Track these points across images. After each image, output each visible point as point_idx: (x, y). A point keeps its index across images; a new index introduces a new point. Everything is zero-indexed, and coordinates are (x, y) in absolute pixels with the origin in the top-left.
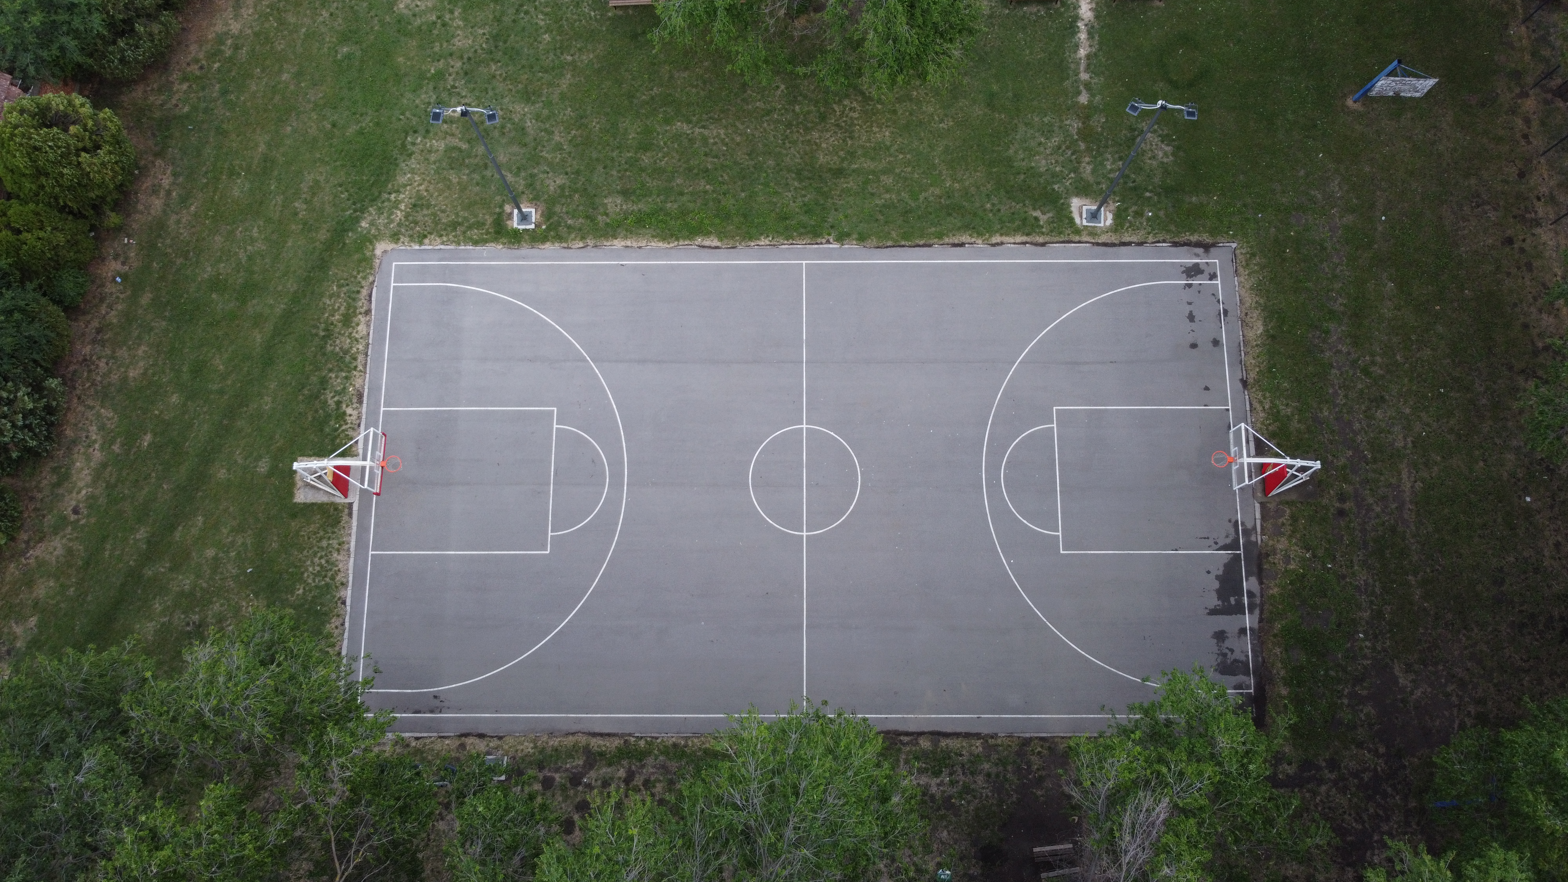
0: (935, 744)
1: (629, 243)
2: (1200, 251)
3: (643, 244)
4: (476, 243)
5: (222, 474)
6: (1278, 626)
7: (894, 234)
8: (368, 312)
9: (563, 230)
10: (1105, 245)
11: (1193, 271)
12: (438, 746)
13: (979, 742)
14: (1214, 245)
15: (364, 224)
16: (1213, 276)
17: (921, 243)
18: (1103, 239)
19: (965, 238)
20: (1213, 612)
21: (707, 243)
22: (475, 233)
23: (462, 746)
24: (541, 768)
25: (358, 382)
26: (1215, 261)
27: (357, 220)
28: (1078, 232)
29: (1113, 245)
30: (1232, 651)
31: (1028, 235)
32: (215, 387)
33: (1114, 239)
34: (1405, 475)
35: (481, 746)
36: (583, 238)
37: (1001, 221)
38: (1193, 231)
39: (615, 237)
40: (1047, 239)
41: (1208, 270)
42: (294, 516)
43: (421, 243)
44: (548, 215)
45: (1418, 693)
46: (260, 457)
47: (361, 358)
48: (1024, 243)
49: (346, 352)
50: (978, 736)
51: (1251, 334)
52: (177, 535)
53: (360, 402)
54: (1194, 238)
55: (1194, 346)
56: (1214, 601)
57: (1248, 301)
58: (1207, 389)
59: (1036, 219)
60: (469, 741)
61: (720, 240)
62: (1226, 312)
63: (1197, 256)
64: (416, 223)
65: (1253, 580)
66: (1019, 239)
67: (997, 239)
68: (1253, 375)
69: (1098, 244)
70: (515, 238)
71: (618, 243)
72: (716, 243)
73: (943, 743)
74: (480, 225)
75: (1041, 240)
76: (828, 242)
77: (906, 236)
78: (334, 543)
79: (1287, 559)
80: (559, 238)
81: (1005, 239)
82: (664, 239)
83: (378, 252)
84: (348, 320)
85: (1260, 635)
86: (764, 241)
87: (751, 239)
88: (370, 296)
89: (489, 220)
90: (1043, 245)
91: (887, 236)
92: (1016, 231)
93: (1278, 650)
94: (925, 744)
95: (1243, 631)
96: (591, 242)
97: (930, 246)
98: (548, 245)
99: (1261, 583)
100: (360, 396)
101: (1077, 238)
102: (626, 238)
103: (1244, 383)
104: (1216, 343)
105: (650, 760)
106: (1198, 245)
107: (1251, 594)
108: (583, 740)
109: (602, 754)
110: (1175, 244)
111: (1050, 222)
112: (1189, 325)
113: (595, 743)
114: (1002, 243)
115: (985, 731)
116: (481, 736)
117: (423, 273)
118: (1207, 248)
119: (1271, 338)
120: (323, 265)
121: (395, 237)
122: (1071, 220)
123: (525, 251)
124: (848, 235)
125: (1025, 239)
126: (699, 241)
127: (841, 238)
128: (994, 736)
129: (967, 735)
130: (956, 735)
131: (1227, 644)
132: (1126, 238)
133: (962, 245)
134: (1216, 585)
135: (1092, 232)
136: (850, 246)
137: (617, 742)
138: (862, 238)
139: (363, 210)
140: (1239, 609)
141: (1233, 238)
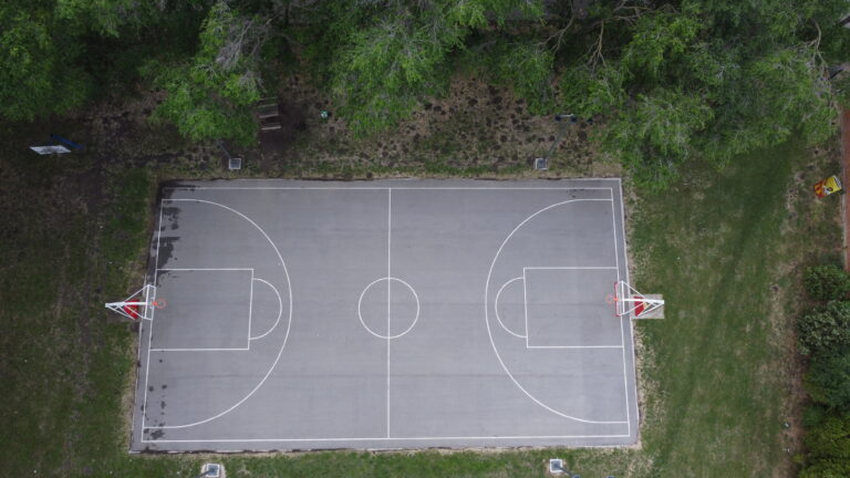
0: (325, 175)
1: (493, 451)
2: (151, 448)
3: (484, 451)
4: (583, 450)
5: (703, 309)
6: (144, 232)
7: (334, 457)
8: (640, 405)
9: (533, 459)
10: (208, 452)
11: (158, 435)
12: (570, 174)
13: (304, 176)
14: (142, 452)
15: (651, 462)
16: (146, 431)
17: (318, 452)
18: (208, 456)
19: (292, 455)
20: (176, 239)
21: (447, 451)
22: (585, 456)
23: (558, 174)
24: (519, 165)
25: (639, 362)
26: (144, 441)
27: (656, 464)
28: (223, 460)
29: (203, 452)
30: (170, 219)
31: (254, 458)
32: (718, 360)
33: (203, 456)
34: (59, 312)
35: (549, 174)
36: (520, 453)
37: (269, 466)
38: (154, 462)
39: (501, 454)
40: (242, 456)
41: (149, 435)
42: (661, 287)
43: (615, 449)
44: (542, 468)
45: (78, 199)
46: (685, 319)
47: (640, 377)
48: (257, 452)
49: (648, 380)
50: (304, 179)
51: (130, 394)
52: (720, 277)
53: (636, 351)
54: (154, 456)
55: (164, 387)
56: (175, 244)
57: (127, 415)
58: (161, 361)
59: (247, 469)
60: (555, 177)
61: (438, 453)
62: (142, 408)
63: (154, 445)
64: (621, 463)
65: (153, 254)
66: (259, 455)
67: (273, 455)
68: (133, 369)
69: (212, 452)
70: (560, 453)
71: (499, 450)
72: (441, 451)
73: (321, 176)
74: (582, 462)
75: (247, 455)
76: (374, 452)
77: (328, 456)
78: (637, 273)
79: (133, 266)
80: (534, 453)
81: (268, 455)
82: (472, 453)
83: (640, 443)
84: (651, 400)
85: (154, 227)
86: (412, 452)
87: (420, 454)
88: (640, 415)
89: (577, 465)
90: (245, 451)
91: (339, 456)
92: (261, 461)
93: (146, 219)
94: (330, 175)
95: (163, 229)
96: (516, 451)
97: (313, 450)
98: (541, 448)
99: (149, 254)
100: (636, 354)
101: (225, 456)
102: (495, 454)
103: (139, 365)
104: (151, 389)
105: (466, 168)
106: (152, 452)
107: (155, 248)
108: (499, 177)
109: (490, 170)
110: (166, 452)
111: (239, 467)
112: (166, 400)
113: (493, 176)
114: (270, 452)
115: (300, 182)
116: (549, 179)
117: (612, 430)
118: (147, 451)
119: (118, 393)
120: (671, 434)
121: (631, 453)
122: (226, 468)
123: (554, 445)
124: (362, 457)
125: (256, 455)
126: (451, 453)
127: (367, 454)
128: (296, 179)
129: (309, 179)
130: (315, 179)
131: (171, 223)
132: (195, 456)
133: (294, 451)
134: (173, 253)
135: (214, 460)
136: (360, 450)
137: (482, 176)
138: (354, 454)
139: (653, 471)
140: (163, 240)
141: (131, 456)
